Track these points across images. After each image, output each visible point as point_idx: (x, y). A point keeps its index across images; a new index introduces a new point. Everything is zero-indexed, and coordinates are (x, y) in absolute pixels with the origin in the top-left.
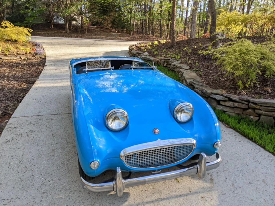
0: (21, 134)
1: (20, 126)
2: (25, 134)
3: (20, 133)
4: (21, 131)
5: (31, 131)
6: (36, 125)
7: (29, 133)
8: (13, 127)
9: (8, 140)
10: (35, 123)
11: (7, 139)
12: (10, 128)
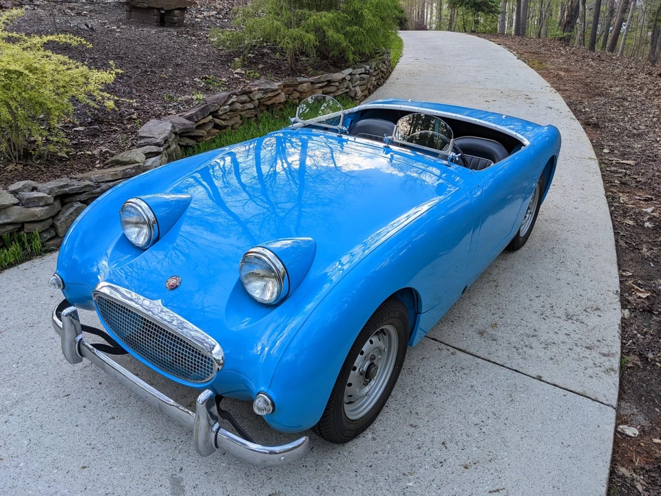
0: (569, 317)
1: (575, 347)
2: (558, 314)
3: (570, 321)
4: (569, 326)
5: (545, 319)
6: (531, 332)
7: (548, 313)
8: (594, 353)
9: (597, 313)
10: (531, 338)
11: (599, 316)
12: (604, 355)
